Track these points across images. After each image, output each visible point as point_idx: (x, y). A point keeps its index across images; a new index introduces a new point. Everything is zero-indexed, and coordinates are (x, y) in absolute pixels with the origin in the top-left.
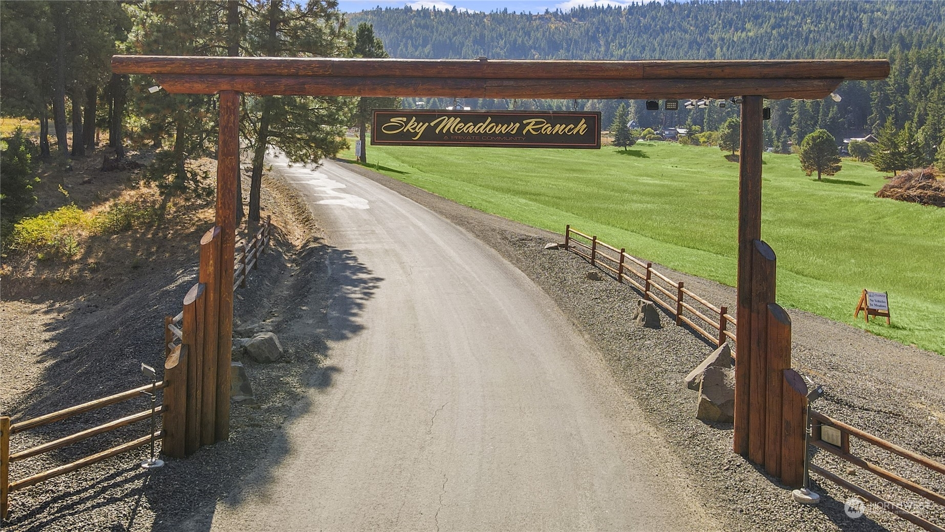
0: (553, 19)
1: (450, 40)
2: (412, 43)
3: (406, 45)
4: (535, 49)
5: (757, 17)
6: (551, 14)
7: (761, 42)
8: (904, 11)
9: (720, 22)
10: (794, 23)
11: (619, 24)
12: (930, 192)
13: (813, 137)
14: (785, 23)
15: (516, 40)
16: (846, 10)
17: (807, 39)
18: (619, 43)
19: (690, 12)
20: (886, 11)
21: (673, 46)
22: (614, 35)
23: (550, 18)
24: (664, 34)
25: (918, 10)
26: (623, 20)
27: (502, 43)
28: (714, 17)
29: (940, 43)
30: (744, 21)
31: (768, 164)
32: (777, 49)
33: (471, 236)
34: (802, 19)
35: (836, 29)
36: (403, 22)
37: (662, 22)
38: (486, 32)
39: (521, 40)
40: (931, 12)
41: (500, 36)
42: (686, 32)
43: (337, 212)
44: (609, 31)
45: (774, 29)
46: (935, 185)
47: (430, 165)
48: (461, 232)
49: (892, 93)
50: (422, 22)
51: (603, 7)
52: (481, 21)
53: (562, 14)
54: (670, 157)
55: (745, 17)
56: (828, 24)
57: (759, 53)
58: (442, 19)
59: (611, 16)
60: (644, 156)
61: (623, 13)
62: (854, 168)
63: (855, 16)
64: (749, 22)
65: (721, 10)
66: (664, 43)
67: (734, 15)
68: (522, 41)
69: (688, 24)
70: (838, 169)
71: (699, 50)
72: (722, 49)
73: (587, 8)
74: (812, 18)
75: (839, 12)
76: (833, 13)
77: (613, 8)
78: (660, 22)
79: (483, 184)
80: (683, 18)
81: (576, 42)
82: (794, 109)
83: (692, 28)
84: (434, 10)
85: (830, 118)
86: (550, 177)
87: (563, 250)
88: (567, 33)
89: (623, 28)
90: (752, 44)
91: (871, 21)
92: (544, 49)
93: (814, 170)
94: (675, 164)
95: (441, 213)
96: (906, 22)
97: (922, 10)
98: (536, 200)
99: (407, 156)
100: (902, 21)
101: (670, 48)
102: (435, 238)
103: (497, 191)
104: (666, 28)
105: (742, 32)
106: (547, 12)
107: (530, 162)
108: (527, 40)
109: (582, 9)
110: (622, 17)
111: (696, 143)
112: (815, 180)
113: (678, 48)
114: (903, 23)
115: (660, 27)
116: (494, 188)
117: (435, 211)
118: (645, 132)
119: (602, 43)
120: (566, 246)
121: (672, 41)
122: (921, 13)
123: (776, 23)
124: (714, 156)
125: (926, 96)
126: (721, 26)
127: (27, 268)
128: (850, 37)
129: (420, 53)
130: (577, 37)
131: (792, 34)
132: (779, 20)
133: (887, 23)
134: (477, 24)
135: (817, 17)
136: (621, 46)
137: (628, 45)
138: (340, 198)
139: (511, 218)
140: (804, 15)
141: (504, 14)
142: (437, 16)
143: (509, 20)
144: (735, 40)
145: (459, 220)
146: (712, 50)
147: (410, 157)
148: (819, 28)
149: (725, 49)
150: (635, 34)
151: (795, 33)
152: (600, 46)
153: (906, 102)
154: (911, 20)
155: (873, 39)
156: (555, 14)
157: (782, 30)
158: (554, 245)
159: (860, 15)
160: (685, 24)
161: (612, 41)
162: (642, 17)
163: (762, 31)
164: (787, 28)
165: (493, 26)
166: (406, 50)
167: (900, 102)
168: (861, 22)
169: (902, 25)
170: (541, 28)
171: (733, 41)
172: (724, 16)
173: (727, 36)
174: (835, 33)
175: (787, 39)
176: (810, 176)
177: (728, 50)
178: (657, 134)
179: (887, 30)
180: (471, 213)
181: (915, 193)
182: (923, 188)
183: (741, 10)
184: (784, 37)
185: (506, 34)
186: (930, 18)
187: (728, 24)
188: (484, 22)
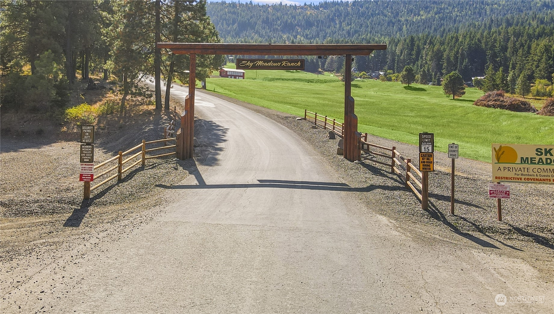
0: (309, 8)
1: (249, 21)
2: (226, 23)
3: (222, 24)
4: (298, 26)
5: (426, 8)
6: (307, 6)
7: (429, 22)
8: (510, 4)
9: (406, 10)
10: (448, 11)
11: (347, 11)
12: (498, 103)
13: (450, 76)
14: (443, 11)
15: (287, 21)
16: (477, 4)
17: (455, 20)
18: (347, 23)
19: (388, 4)
20: (500, 4)
21: (379, 25)
22: (345, 18)
23: (307, 8)
24: (373, 18)
25: (518, 4)
26: (349, 9)
27: (279, 22)
28: (402, 7)
29: (529, 23)
30: (419, 10)
31: (427, 91)
32: (438, 26)
33: (263, 116)
34: (452, 9)
35: (472, 15)
36: (221, 10)
37: (372, 11)
38: (270, 16)
39: (290, 20)
40: (526, 5)
41: (278, 18)
42: (386, 16)
43: (201, 108)
44: (341, 15)
45: (436, 15)
46: (502, 99)
47: (240, 91)
48: (259, 115)
49: (498, 51)
50: (232, 10)
51: (338, 1)
52: (267, 9)
53: (314, 6)
54: (373, 87)
55: (420, 8)
56: (467, 12)
57: (428, 28)
58: (244, 8)
59: (343, 7)
60: (359, 87)
61: (350, 5)
62: (474, 93)
63: (483, 7)
64: (422, 10)
65: (406, 4)
66: (373, 23)
67: (413, 6)
68: (291, 22)
69: (387, 11)
70: (464, 93)
71: (393, 27)
72: (406, 26)
73: (329, 2)
74: (458, 8)
75: (473, 5)
76: (470, 5)
77: (344, 2)
78: (371, 10)
79: (269, 99)
80: (384, 8)
81: (322, 22)
82: (444, 61)
83: (389, 14)
84: (239, 3)
85: (464, 66)
86: (304, 97)
87: (304, 120)
88: (317, 16)
89: (350, 14)
90: (423, 24)
91: (492, 10)
92: (303, 26)
93: (451, 94)
94: (376, 91)
95: (249, 109)
96: (511, 10)
97: (520, 4)
98: (295, 106)
99: (227, 86)
100: (509, 10)
101: (377, 25)
102: (248, 117)
103: (276, 102)
104: (374, 14)
105: (418, 16)
106: (305, 4)
107: (294, 89)
108: (294, 21)
109: (326, 3)
110: (349, 7)
111: (390, 80)
112: (451, 100)
113: (381, 26)
114: (510, 11)
115: (371, 13)
116: (274, 101)
117: (247, 108)
118: (361, 74)
119: (337, 22)
120: (305, 119)
121: (378, 21)
122: (520, 5)
123: (437, 11)
124: (398, 87)
125: (516, 53)
126: (406, 13)
127: (73, 128)
128: (480, 19)
129: (231, 28)
130: (323, 19)
131: (446, 17)
132: (439, 10)
133: (500, 12)
134: (264, 12)
135: (461, 7)
136: (348, 25)
137: (352, 24)
138: (200, 103)
139: (282, 111)
140: (454, 7)
141: (280, 6)
142: (241, 7)
143: (283, 9)
144: (414, 21)
145: (258, 111)
146: (401, 27)
147: (229, 87)
148: (462, 14)
149: (408, 26)
150: (356, 17)
151: (448, 17)
152: (336, 24)
153: (505, 56)
154: (514, 9)
155: (492, 21)
156: (310, 6)
157: (441, 15)
158: (300, 118)
159: (485, 6)
160: (385, 11)
161: (344, 21)
162: (360, 7)
163: (430, 15)
164: (444, 14)
165: (274, 13)
166: (223, 27)
167: (502, 56)
168: (486, 10)
169: (509, 12)
170: (302, 14)
171: (413, 21)
172: (408, 7)
173: (410, 18)
174: (471, 17)
175: (444, 20)
176: (448, 97)
177: (410, 27)
178: (368, 75)
179: (501, 15)
180: (263, 109)
181: (491, 103)
182: (495, 100)
183: (417, 4)
184: (442, 19)
185: (281, 17)
186: (525, 8)
187: (410, 11)
188: (268, 10)
